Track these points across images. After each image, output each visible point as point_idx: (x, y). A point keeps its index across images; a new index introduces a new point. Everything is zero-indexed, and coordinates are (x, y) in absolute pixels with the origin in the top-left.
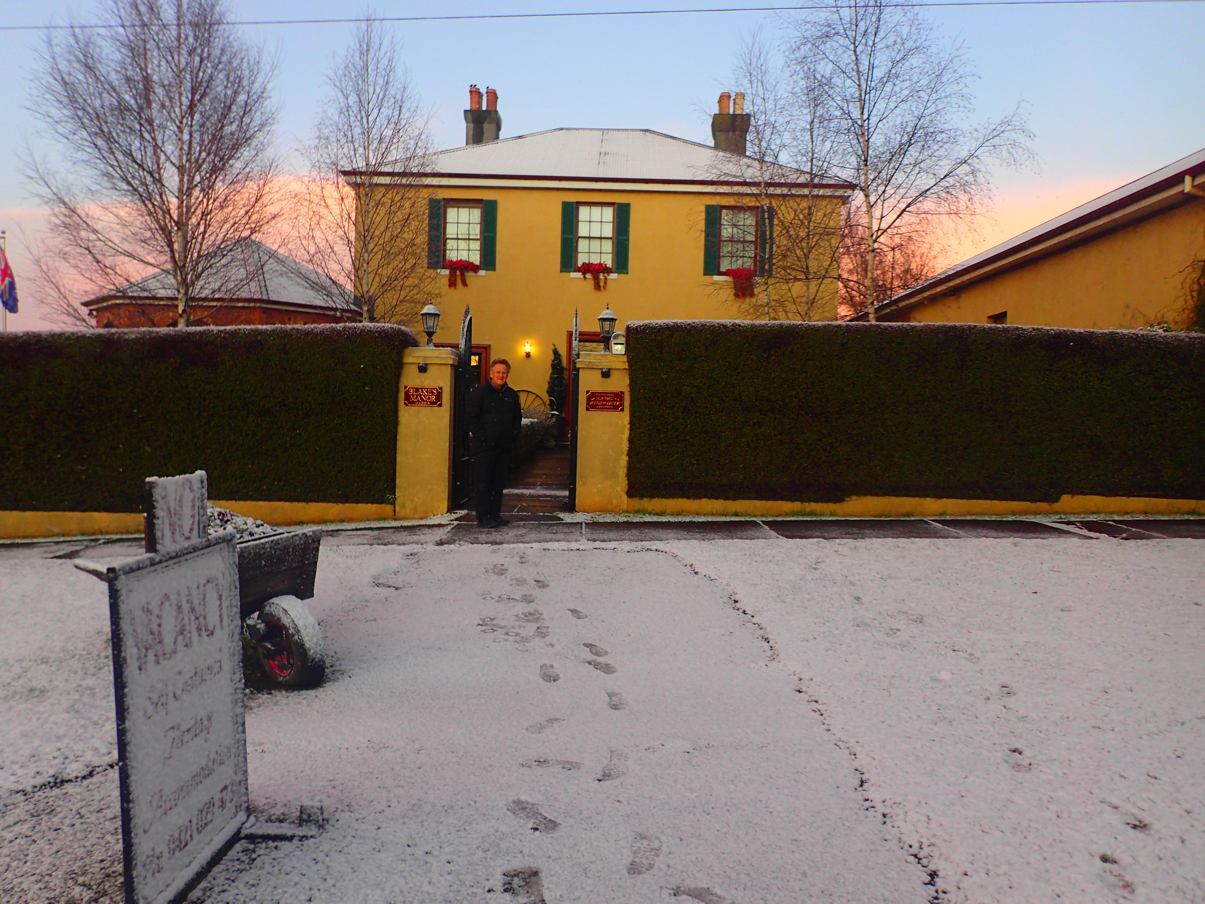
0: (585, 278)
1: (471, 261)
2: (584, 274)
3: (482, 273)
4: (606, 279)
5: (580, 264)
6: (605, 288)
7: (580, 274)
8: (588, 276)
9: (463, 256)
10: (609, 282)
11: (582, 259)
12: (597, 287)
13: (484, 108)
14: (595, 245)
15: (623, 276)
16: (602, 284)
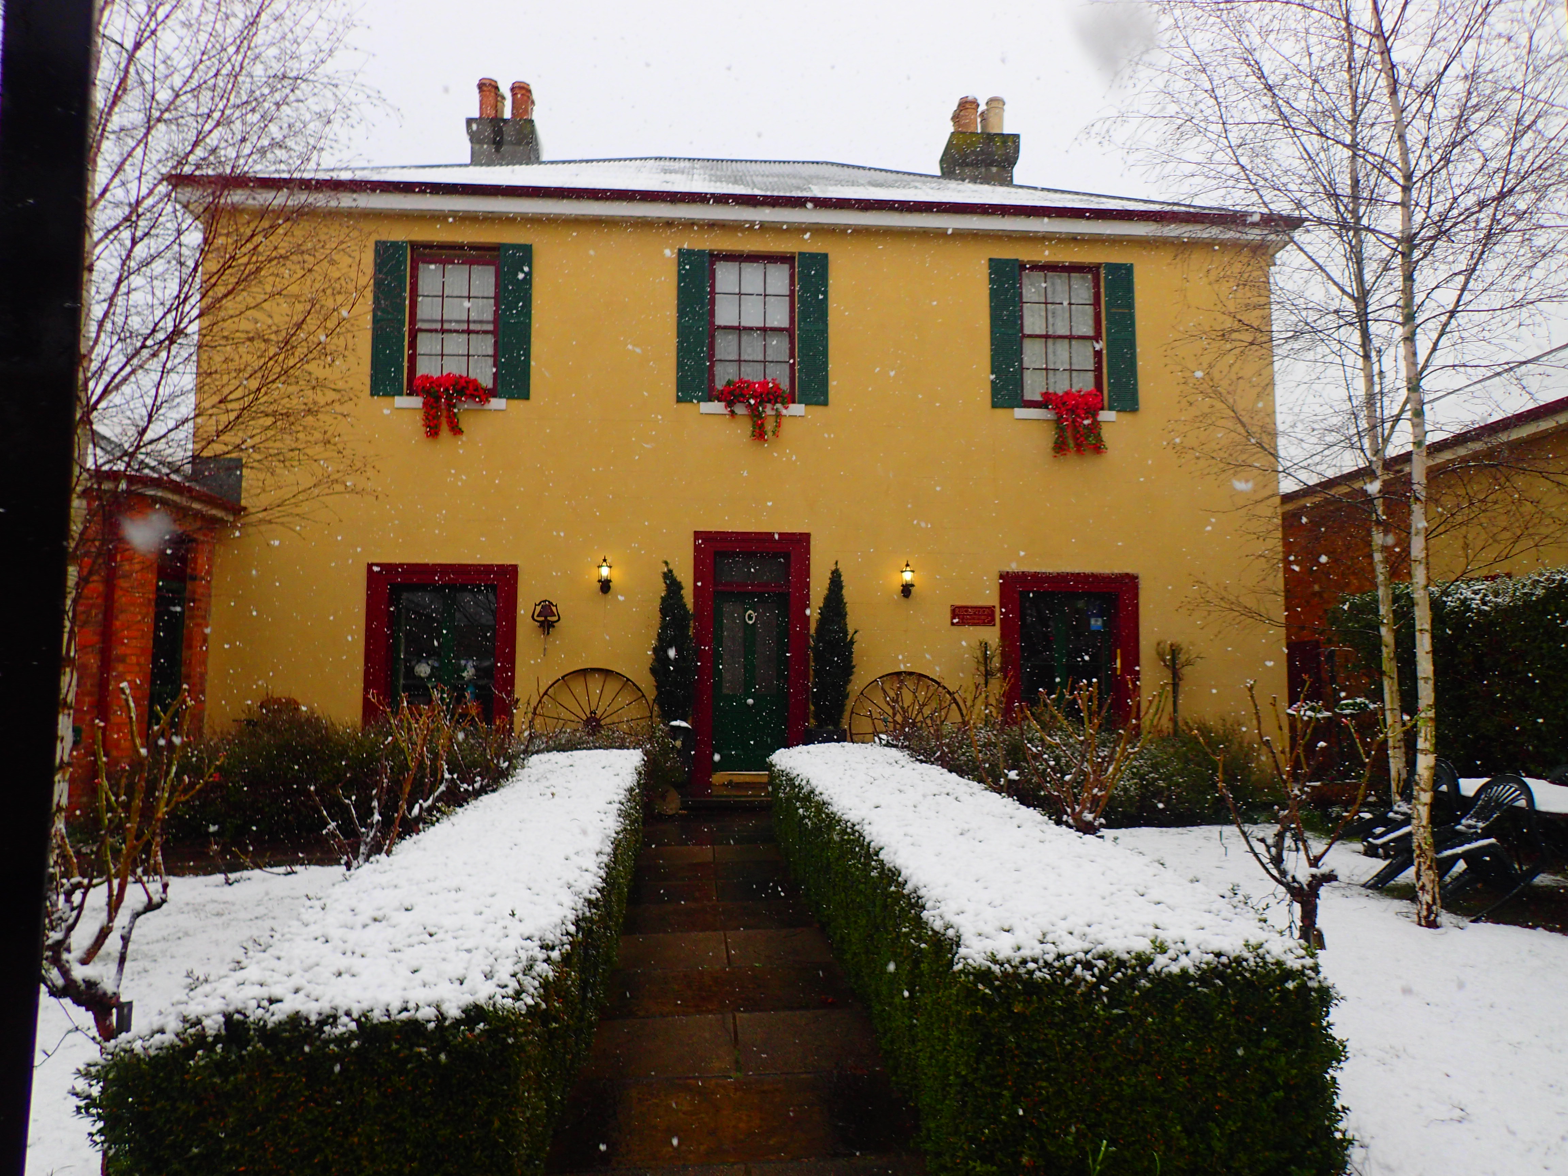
0: (733, 414)
1: (472, 376)
2: (730, 404)
3: (497, 403)
4: (779, 415)
5: (720, 385)
6: (775, 433)
7: (723, 404)
8: (740, 409)
9: (455, 368)
10: (784, 421)
11: (724, 375)
12: (759, 434)
13: (507, 114)
14: (753, 348)
15: (818, 410)
16: (769, 426)
